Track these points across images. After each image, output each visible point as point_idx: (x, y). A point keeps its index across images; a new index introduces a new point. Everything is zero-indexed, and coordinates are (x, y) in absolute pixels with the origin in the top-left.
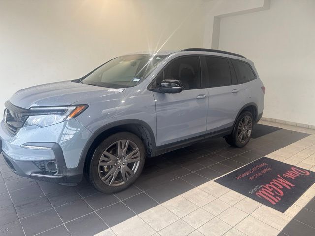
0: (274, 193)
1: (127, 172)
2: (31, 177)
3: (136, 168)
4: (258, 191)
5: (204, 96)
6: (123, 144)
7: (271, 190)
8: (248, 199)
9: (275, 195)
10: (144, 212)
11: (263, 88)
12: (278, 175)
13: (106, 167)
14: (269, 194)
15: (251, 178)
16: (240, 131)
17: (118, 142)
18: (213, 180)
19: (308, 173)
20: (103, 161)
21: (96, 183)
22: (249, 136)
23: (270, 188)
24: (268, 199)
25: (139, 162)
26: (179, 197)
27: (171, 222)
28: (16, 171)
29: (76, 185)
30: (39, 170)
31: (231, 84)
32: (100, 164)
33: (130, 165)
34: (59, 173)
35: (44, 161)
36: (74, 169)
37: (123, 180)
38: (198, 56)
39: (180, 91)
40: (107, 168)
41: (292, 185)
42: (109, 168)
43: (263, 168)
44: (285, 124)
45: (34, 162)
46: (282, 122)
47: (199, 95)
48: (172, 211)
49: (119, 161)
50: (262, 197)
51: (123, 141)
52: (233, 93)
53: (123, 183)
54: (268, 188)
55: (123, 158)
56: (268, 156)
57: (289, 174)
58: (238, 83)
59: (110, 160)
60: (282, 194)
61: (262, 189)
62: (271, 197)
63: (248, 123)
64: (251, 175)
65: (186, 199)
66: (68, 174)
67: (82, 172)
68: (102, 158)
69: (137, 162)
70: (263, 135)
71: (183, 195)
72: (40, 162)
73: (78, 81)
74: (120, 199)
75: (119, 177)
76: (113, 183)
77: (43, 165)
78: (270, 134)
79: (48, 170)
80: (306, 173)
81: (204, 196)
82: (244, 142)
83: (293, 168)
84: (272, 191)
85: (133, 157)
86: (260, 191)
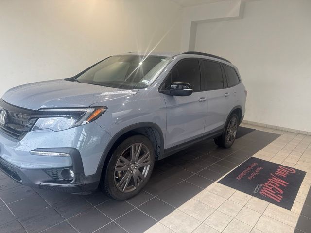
0: (275, 191)
1: (139, 177)
2: (41, 187)
3: (146, 171)
4: (260, 190)
5: (205, 99)
6: (137, 148)
7: (271, 188)
8: (255, 199)
9: (276, 194)
10: (164, 218)
11: (246, 92)
12: (271, 174)
13: (119, 172)
14: (271, 192)
15: (249, 178)
16: (228, 132)
17: (133, 146)
18: (217, 181)
19: (295, 172)
20: (118, 167)
21: (111, 190)
22: (234, 136)
23: (270, 186)
24: (272, 197)
25: (149, 166)
26: (191, 200)
27: (195, 227)
28: (21, 181)
29: (91, 193)
30: (50, 178)
31: (223, 88)
32: (116, 169)
33: (141, 169)
34: (75, 181)
35: (56, 169)
36: (92, 176)
37: (134, 186)
38: (197, 59)
39: (190, 93)
40: (121, 174)
41: (287, 183)
42: (122, 174)
43: (255, 168)
44: (256, 125)
45: (45, 170)
46: (253, 124)
47: (201, 98)
48: (191, 215)
49: (131, 166)
50: (266, 196)
51: (137, 144)
52: (226, 96)
53: (135, 188)
54: (267, 186)
55: (135, 162)
56: (255, 156)
57: (279, 172)
58: (228, 87)
59: (124, 165)
60: (282, 192)
61: (264, 188)
62: (274, 195)
63: (235, 125)
64: (248, 174)
65: (200, 202)
66: (86, 182)
67: (99, 179)
68: (118, 163)
69: (147, 166)
70: (242, 135)
71: (195, 197)
72: (52, 169)
73: (72, 79)
74: (135, 206)
75: (131, 182)
76: (126, 189)
77: (55, 173)
78: (247, 135)
79: (61, 178)
80: (293, 171)
81: (215, 197)
82: (230, 143)
83: (280, 167)
84: (272, 190)
85: (144, 161)
86: (262, 190)
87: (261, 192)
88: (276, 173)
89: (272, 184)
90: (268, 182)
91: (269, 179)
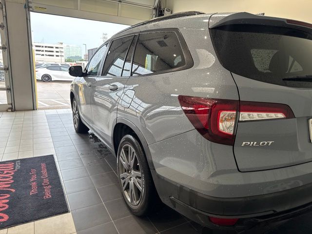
4: (15, 165)
12: (13, 190)
61: (13, 168)
86: (13, 166)
87: (13, 164)
88: (8, 196)
89: (7, 178)
90: (12, 177)
91: (12, 181)
